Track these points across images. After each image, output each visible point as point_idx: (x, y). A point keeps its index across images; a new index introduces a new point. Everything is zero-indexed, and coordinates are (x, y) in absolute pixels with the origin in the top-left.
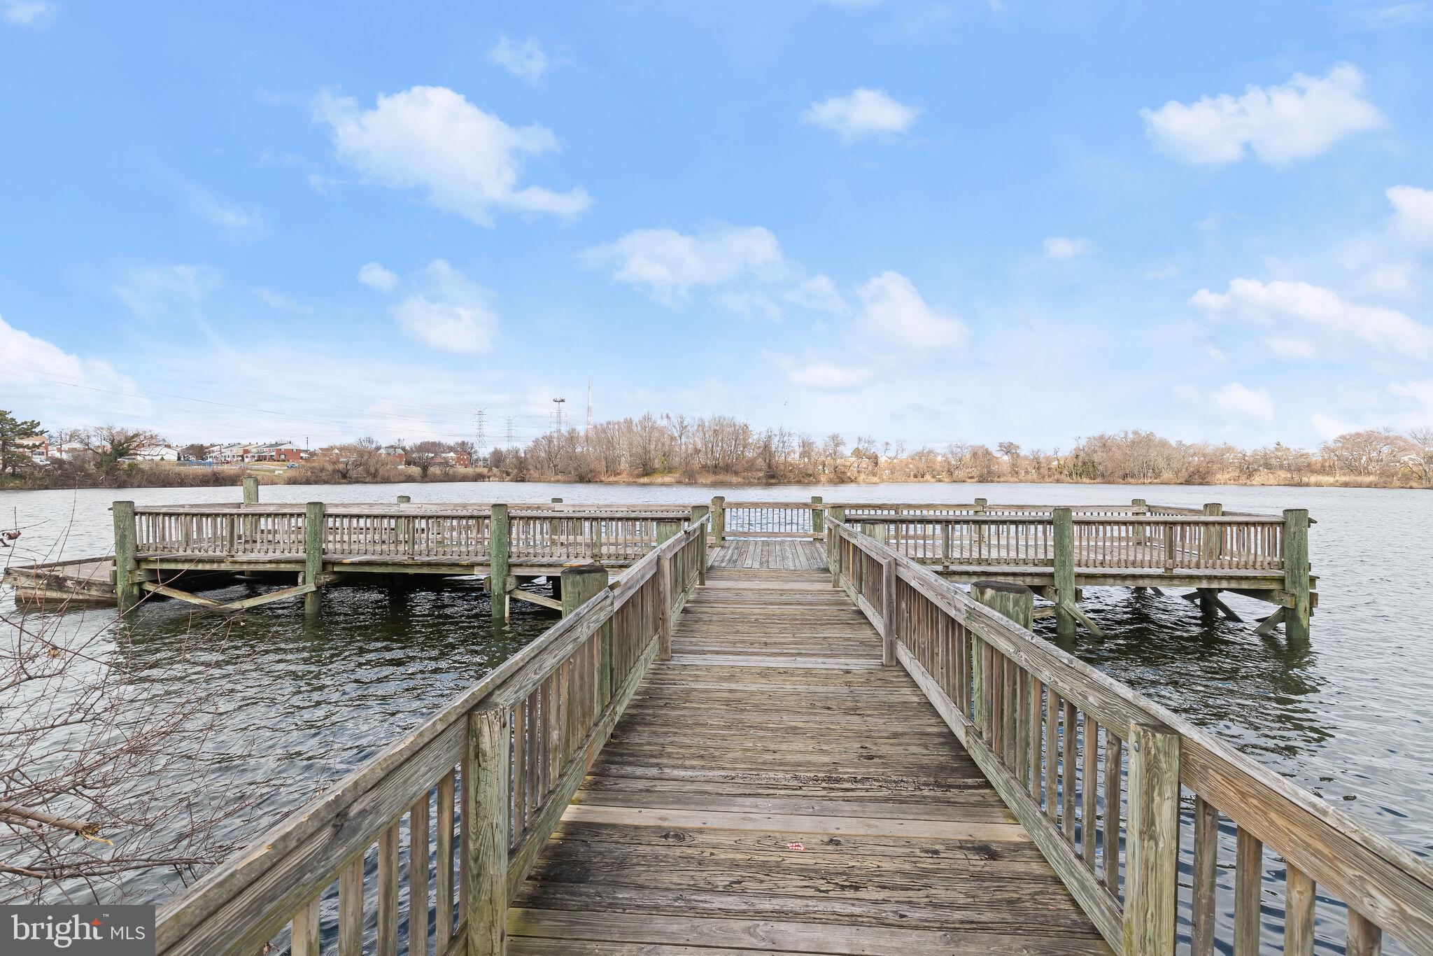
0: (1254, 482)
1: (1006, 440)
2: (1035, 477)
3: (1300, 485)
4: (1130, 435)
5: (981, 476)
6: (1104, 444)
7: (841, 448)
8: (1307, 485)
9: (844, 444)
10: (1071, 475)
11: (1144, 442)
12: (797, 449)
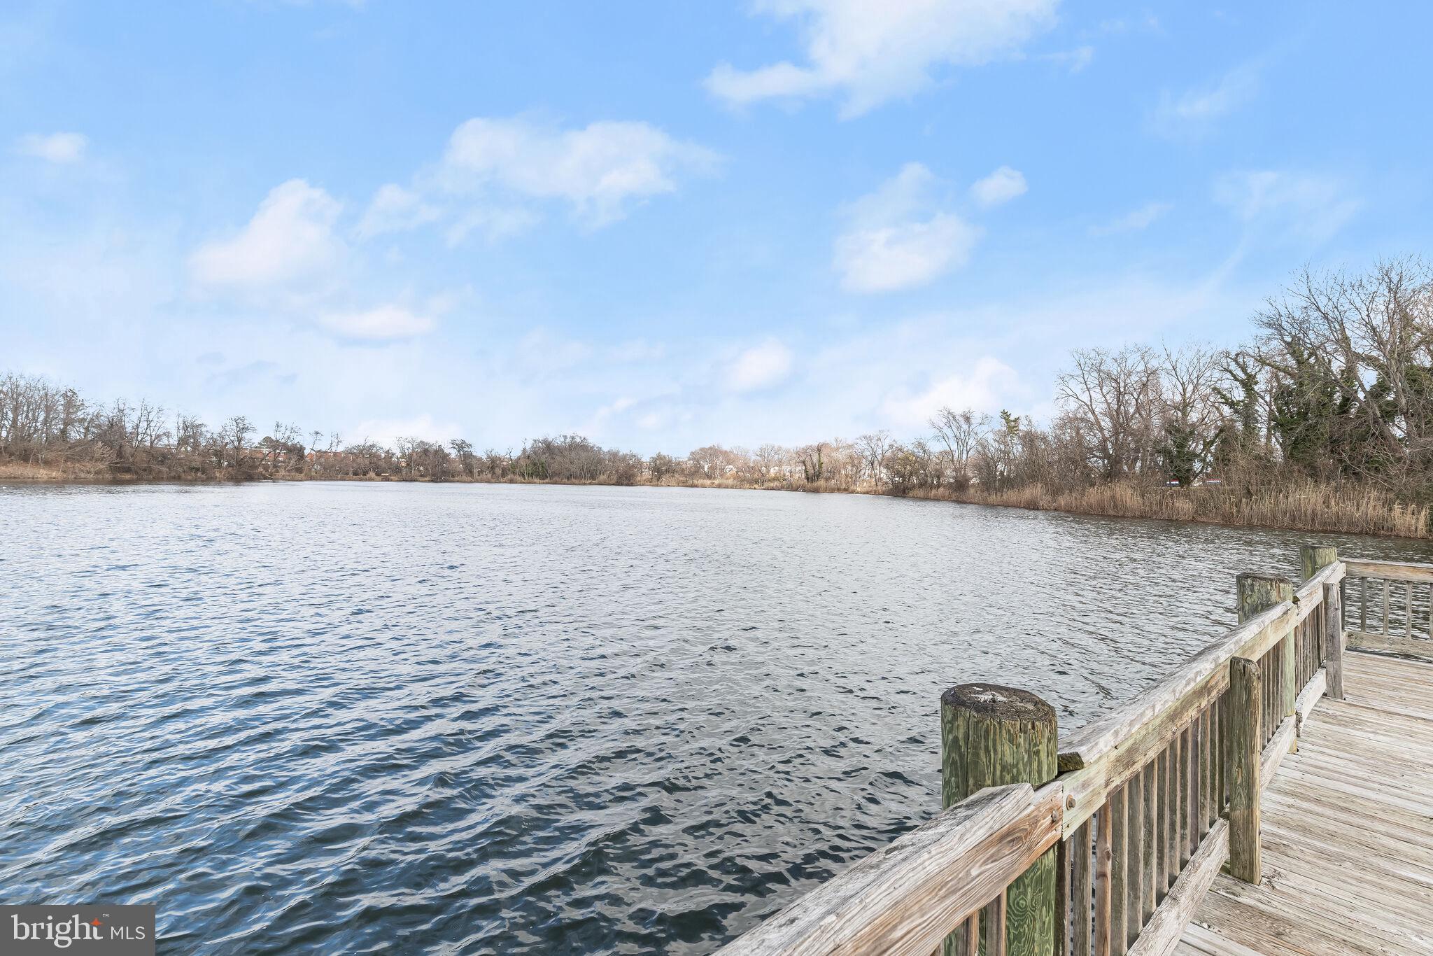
0: (663, 484)
1: (459, 437)
2: (490, 476)
3: (693, 486)
4: (568, 440)
5: (434, 475)
6: (548, 447)
7: (247, 435)
8: (696, 486)
9: (254, 430)
10: (523, 475)
11: (578, 447)
12: (174, 431)
